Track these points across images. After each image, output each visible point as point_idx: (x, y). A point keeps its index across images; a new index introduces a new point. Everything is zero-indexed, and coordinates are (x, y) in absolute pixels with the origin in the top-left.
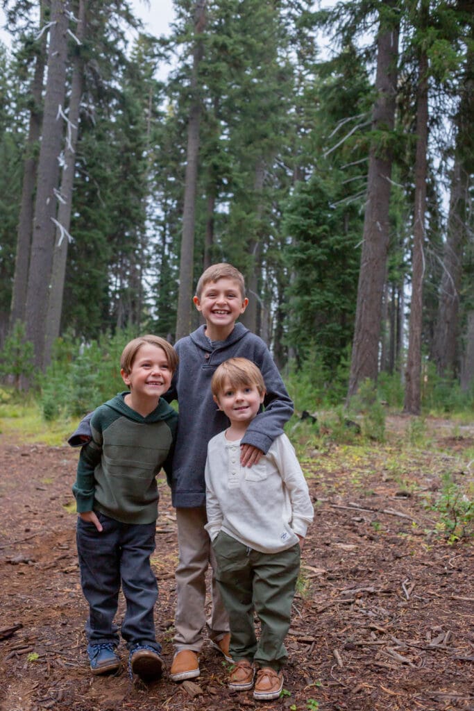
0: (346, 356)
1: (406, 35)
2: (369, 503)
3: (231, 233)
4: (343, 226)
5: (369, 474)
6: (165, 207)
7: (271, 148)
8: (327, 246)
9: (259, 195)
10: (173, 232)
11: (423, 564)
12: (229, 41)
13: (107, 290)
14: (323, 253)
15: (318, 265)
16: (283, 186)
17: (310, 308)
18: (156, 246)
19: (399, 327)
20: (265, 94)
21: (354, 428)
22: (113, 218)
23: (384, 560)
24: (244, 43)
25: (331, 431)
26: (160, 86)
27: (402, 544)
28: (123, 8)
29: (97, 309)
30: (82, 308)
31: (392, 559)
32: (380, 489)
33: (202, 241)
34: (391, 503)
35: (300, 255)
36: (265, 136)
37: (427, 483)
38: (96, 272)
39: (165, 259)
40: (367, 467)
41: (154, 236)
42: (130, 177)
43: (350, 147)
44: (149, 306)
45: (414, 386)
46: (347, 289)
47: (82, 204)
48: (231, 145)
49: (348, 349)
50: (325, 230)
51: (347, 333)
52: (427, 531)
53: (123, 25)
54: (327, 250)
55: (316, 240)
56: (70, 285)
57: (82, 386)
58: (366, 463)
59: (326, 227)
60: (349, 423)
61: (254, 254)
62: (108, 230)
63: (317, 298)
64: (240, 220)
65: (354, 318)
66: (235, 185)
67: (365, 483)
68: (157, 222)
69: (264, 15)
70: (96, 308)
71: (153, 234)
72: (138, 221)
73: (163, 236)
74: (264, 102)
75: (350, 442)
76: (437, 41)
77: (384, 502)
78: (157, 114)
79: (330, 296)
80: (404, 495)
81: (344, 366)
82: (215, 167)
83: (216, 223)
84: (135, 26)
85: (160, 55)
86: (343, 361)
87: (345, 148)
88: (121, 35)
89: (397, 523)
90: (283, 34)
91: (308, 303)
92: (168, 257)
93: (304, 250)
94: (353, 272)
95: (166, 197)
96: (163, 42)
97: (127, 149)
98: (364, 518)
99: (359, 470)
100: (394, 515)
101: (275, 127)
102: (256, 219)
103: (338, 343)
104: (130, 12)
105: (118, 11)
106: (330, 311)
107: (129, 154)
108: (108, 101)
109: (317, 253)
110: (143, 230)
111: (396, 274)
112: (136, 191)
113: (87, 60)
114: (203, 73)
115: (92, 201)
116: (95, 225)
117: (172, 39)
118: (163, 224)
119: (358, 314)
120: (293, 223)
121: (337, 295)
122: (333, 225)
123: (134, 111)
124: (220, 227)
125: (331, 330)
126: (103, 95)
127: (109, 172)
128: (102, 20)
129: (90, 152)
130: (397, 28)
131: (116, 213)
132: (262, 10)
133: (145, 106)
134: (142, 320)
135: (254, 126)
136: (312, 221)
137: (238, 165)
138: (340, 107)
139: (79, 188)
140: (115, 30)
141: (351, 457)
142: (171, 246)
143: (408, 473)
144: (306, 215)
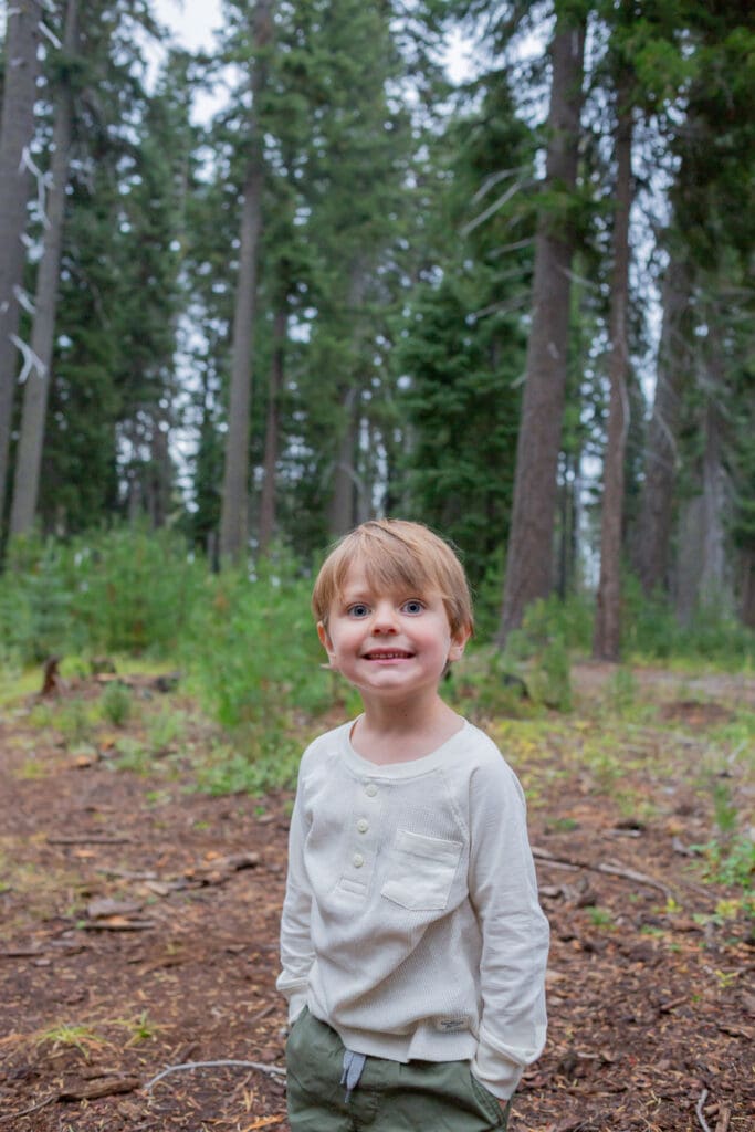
0: (495, 566)
1: (596, 43)
2: (568, 847)
3: (312, 372)
4: (491, 358)
5: (555, 778)
6: (208, 333)
7: (376, 237)
8: (465, 389)
9: (355, 312)
10: (220, 371)
11: (726, 1033)
12: (309, 61)
13: (113, 463)
14: (460, 401)
15: (449, 419)
16: (394, 300)
17: (438, 489)
18: (194, 395)
19: (574, 525)
20: (365, 153)
21: (516, 687)
22: (124, 348)
23: (632, 1021)
24: (333, 65)
25: (476, 693)
26: (197, 131)
27: (659, 961)
28: (139, 7)
29: (97, 493)
30: (72, 491)
31: (650, 1017)
32: (581, 812)
33: (265, 386)
34: (608, 846)
35: (421, 404)
36: (365, 218)
37: (667, 799)
38: (93, 433)
39: (207, 413)
40: (549, 762)
41: (190, 378)
42: (152, 281)
43: (505, 219)
44: (181, 489)
45: (609, 616)
46: (498, 458)
47: (73, 323)
48: (312, 231)
49: (498, 554)
50: (462, 364)
51: (496, 529)
52: (701, 920)
53: (140, 36)
54: (465, 396)
55: (447, 379)
56: (53, 453)
57: (44, 612)
58: (547, 755)
59: (463, 358)
60: (508, 679)
61: (348, 406)
62: (116, 367)
63: (448, 473)
64: (326, 351)
65: (509, 504)
66: (318, 291)
67: (550, 797)
68: (196, 356)
69: (366, 26)
70: (93, 490)
71: (188, 374)
72: (163, 351)
73: (205, 377)
74: (366, 165)
75: (512, 714)
76: (651, 43)
77: (596, 842)
78: (194, 184)
79: (469, 470)
80: (634, 826)
81: (492, 584)
82: (285, 263)
83: (288, 359)
84: (159, 37)
85: (197, 81)
86: (490, 575)
87: (497, 222)
88: (137, 53)
89: (633, 899)
90: (394, 59)
91: (434, 482)
92: (211, 412)
93: (428, 394)
94: (508, 430)
95: (210, 316)
96: (203, 60)
97: (147, 238)
98: (565, 889)
99: (537, 771)
100: (622, 877)
101: (383, 204)
102: (352, 349)
103: (481, 545)
104: (150, 14)
105: (131, 13)
106: (468, 496)
107: (147, 246)
108: (116, 160)
109: (448, 399)
110: (172, 367)
111: (571, 440)
112: (160, 304)
113: (79, 90)
114: (268, 110)
115: (89, 319)
116: (96, 358)
117: (218, 57)
118: (205, 359)
119: (517, 497)
120: (411, 351)
121: (481, 468)
122: (474, 355)
123: (157, 176)
124: (296, 364)
125: (471, 525)
126: (107, 149)
127: (116, 273)
128: (107, 28)
129: (84, 238)
130: (584, 24)
131: (128, 339)
132: (362, 19)
133: (176, 171)
134: (171, 511)
135: (348, 202)
136: (441, 349)
137: (322, 261)
138: (488, 156)
139: (67, 297)
140: (127, 44)
141: (516, 742)
142: (216, 393)
143: (629, 775)
144: (431, 338)
